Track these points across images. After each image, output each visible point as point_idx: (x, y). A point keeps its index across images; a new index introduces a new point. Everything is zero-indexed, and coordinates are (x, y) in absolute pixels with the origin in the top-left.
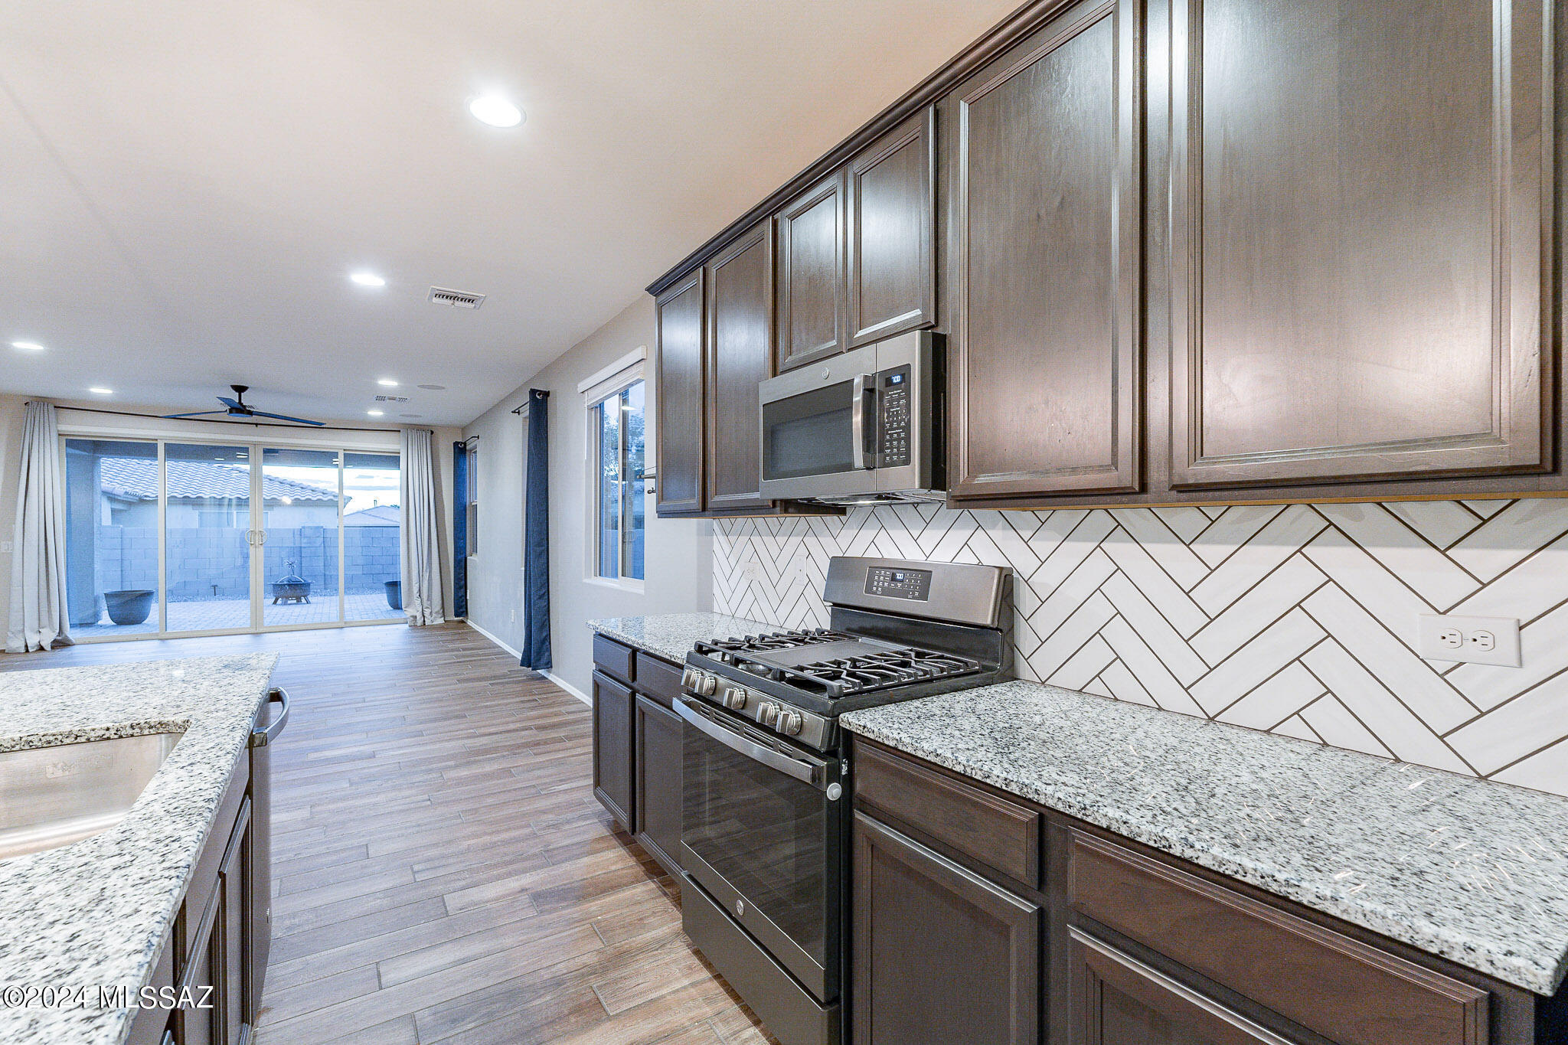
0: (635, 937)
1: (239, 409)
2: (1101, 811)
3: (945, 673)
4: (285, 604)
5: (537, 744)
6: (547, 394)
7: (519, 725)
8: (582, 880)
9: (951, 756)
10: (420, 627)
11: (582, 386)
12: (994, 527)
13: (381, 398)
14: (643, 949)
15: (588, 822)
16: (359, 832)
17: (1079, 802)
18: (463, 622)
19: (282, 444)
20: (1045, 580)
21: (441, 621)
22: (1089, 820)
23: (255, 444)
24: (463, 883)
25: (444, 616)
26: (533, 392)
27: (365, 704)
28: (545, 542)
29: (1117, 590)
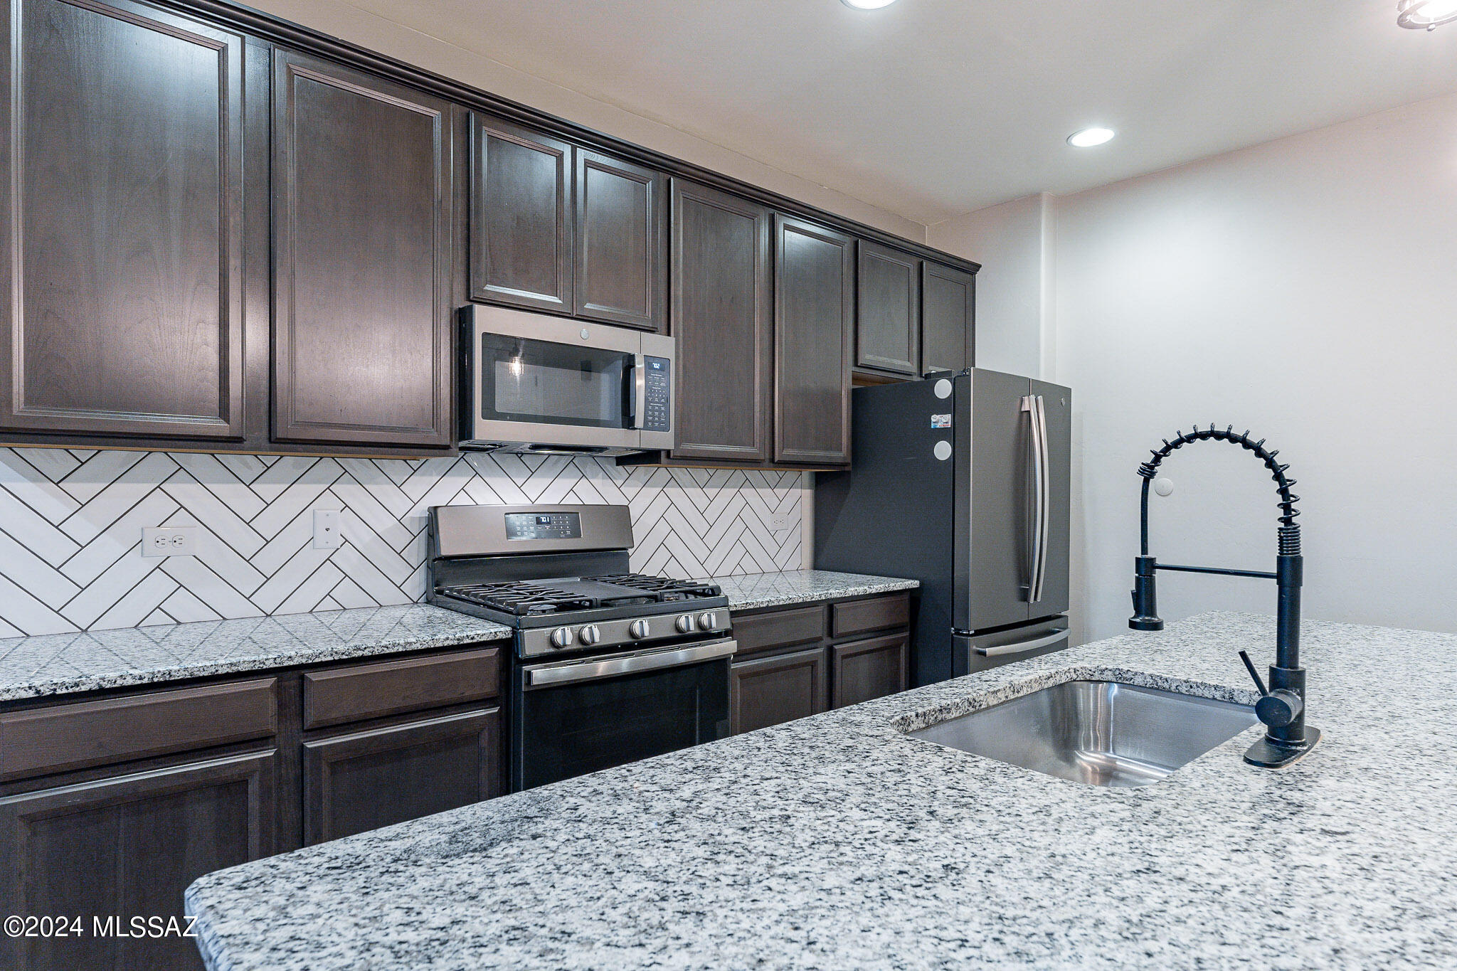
29: (672, 515)
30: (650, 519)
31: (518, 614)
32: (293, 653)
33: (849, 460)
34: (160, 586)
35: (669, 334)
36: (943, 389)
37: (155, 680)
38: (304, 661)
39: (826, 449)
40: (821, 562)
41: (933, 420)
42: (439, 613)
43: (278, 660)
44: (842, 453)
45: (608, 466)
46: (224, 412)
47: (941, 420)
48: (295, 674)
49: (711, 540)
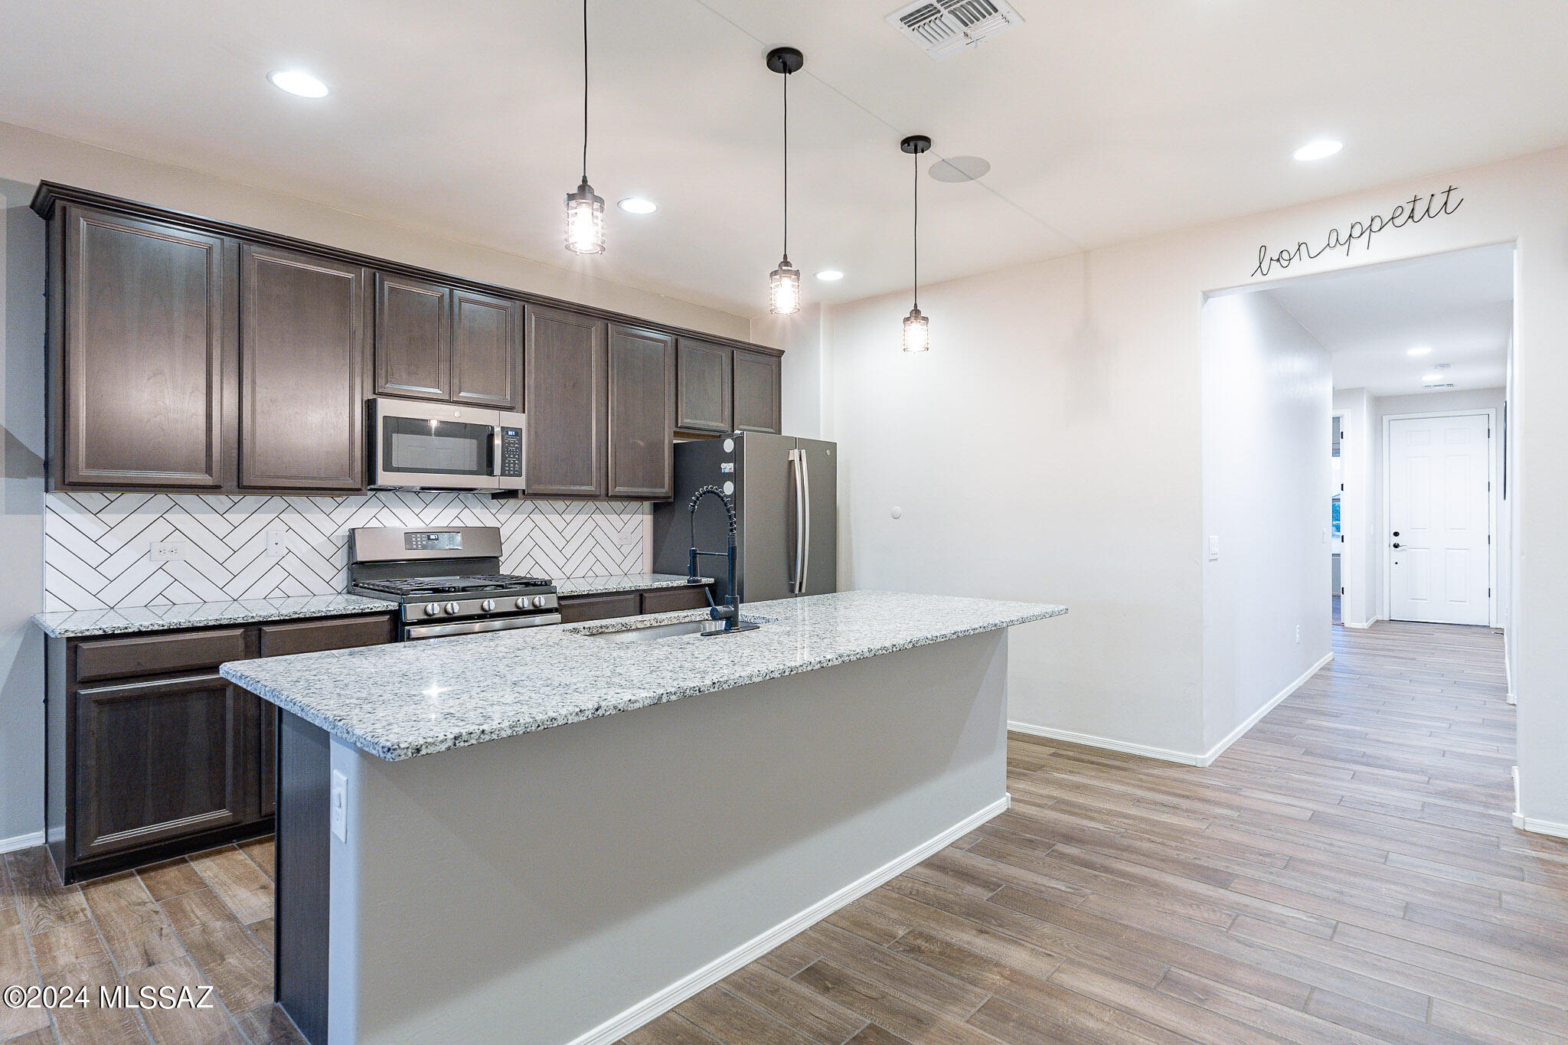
29: (536, 534)
30: (518, 537)
31: (403, 595)
32: (254, 615)
33: (671, 494)
34: (162, 579)
35: (524, 412)
36: (729, 446)
37: (171, 627)
38: (261, 619)
39: (652, 487)
40: (656, 570)
41: (722, 467)
42: (354, 597)
43: (245, 619)
44: (665, 489)
45: (486, 501)
46: (209, 470)
47: (728, 467)
48: (256, 627)
49: (568, 552)
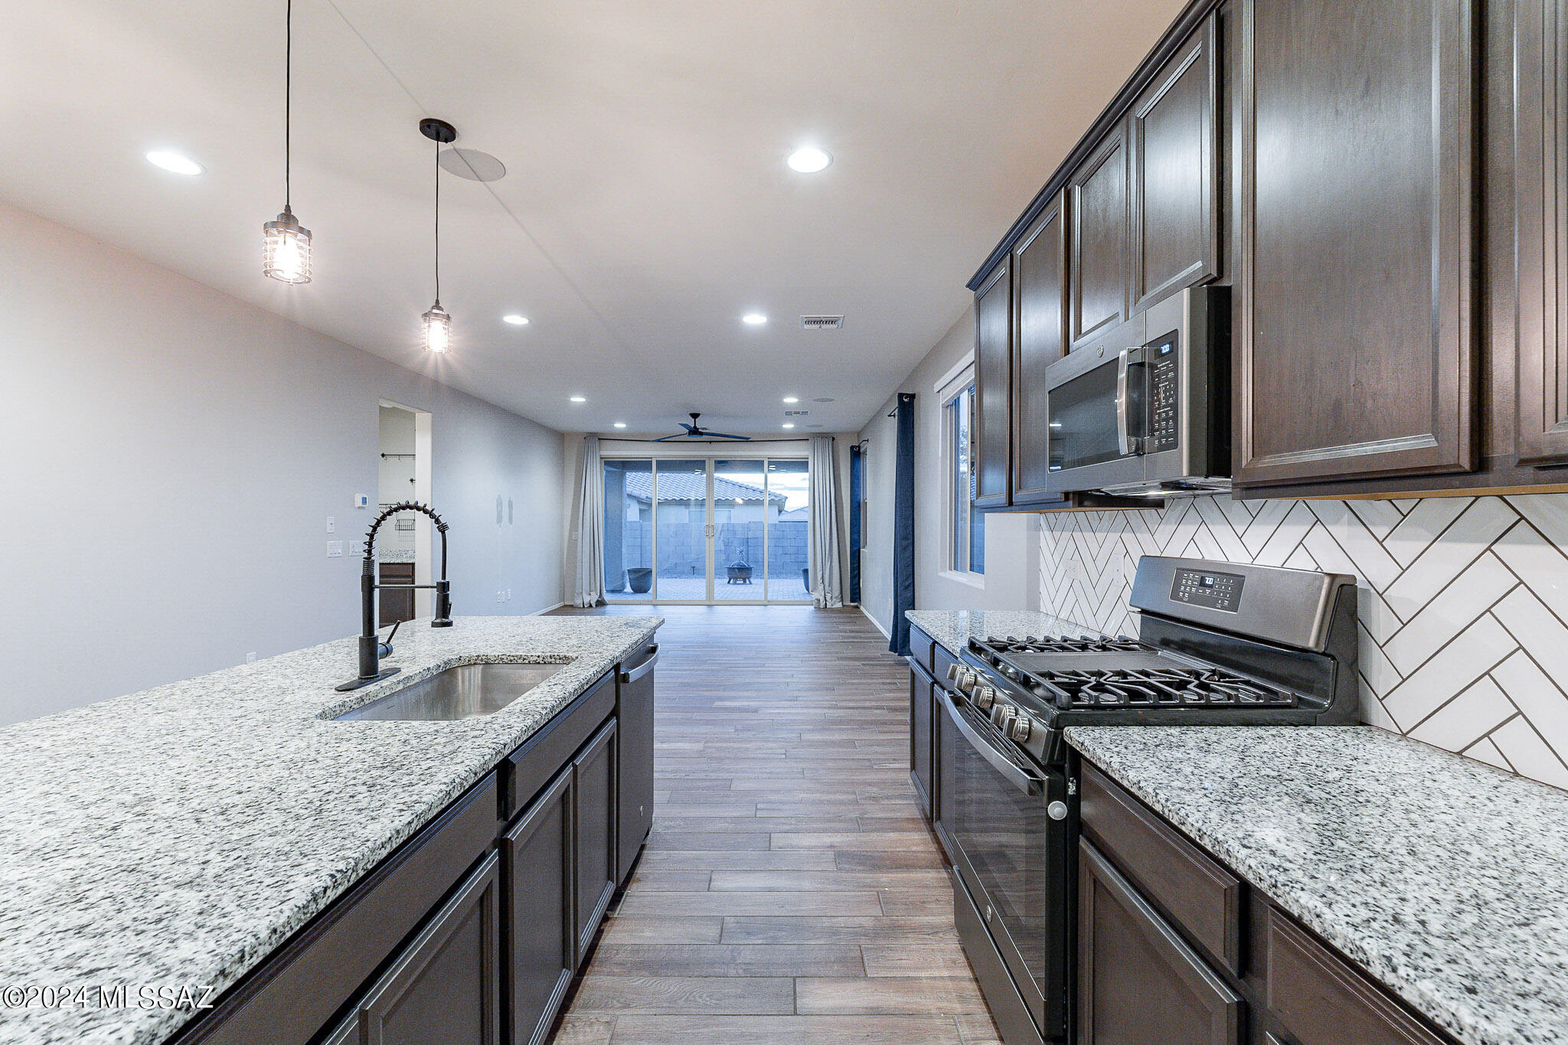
0: (912, 916)
1: (694, 431)
2: (1292, 894)
3: (1261, 701)
4: (735, 583)
5: (884, 723)
6: (912, 397)
7: (874, 704)
8: (882, 852)
9: (1152, 792)
10: (823, 609)
11: (937, 388)
12: (1336, 522)
13: (788, 413)
14: (917, 930)
15: (905, 802)
16: (730, 769)
17: (1271, 877)
18: (857, 607)
19: (730, 456)
20: (1407, 594)
21: (839, 605)
22: (1280, 901)
23: (710, 457)
24: (787, 827)
25: (842, 601)
26: (901, 396)
27: (764, 669)
28: (910, 537)
